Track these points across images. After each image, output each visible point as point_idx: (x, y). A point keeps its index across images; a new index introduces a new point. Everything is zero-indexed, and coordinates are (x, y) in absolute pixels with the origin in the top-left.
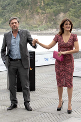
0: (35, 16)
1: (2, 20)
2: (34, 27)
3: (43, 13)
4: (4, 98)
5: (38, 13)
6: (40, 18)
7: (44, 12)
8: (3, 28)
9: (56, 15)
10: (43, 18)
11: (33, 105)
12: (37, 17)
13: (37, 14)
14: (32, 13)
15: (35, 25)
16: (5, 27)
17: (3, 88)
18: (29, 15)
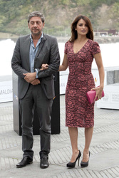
0: (60, 11)
1: (4, 17)
2: (58, 30)
3: (72, 6)
4: (8, 146)
5: (64, 6)
6: (67, 14)
7: (74, 4)
8: (4, 32)
9: (94, 9)
10: (72, 14)
11: (57, 156)
12: (63, 13)
13: (63, 8)
14: (55, 6)
15: (59, 27)
16: (9, 30)
17: (8, 130)
18: (49, 9)
